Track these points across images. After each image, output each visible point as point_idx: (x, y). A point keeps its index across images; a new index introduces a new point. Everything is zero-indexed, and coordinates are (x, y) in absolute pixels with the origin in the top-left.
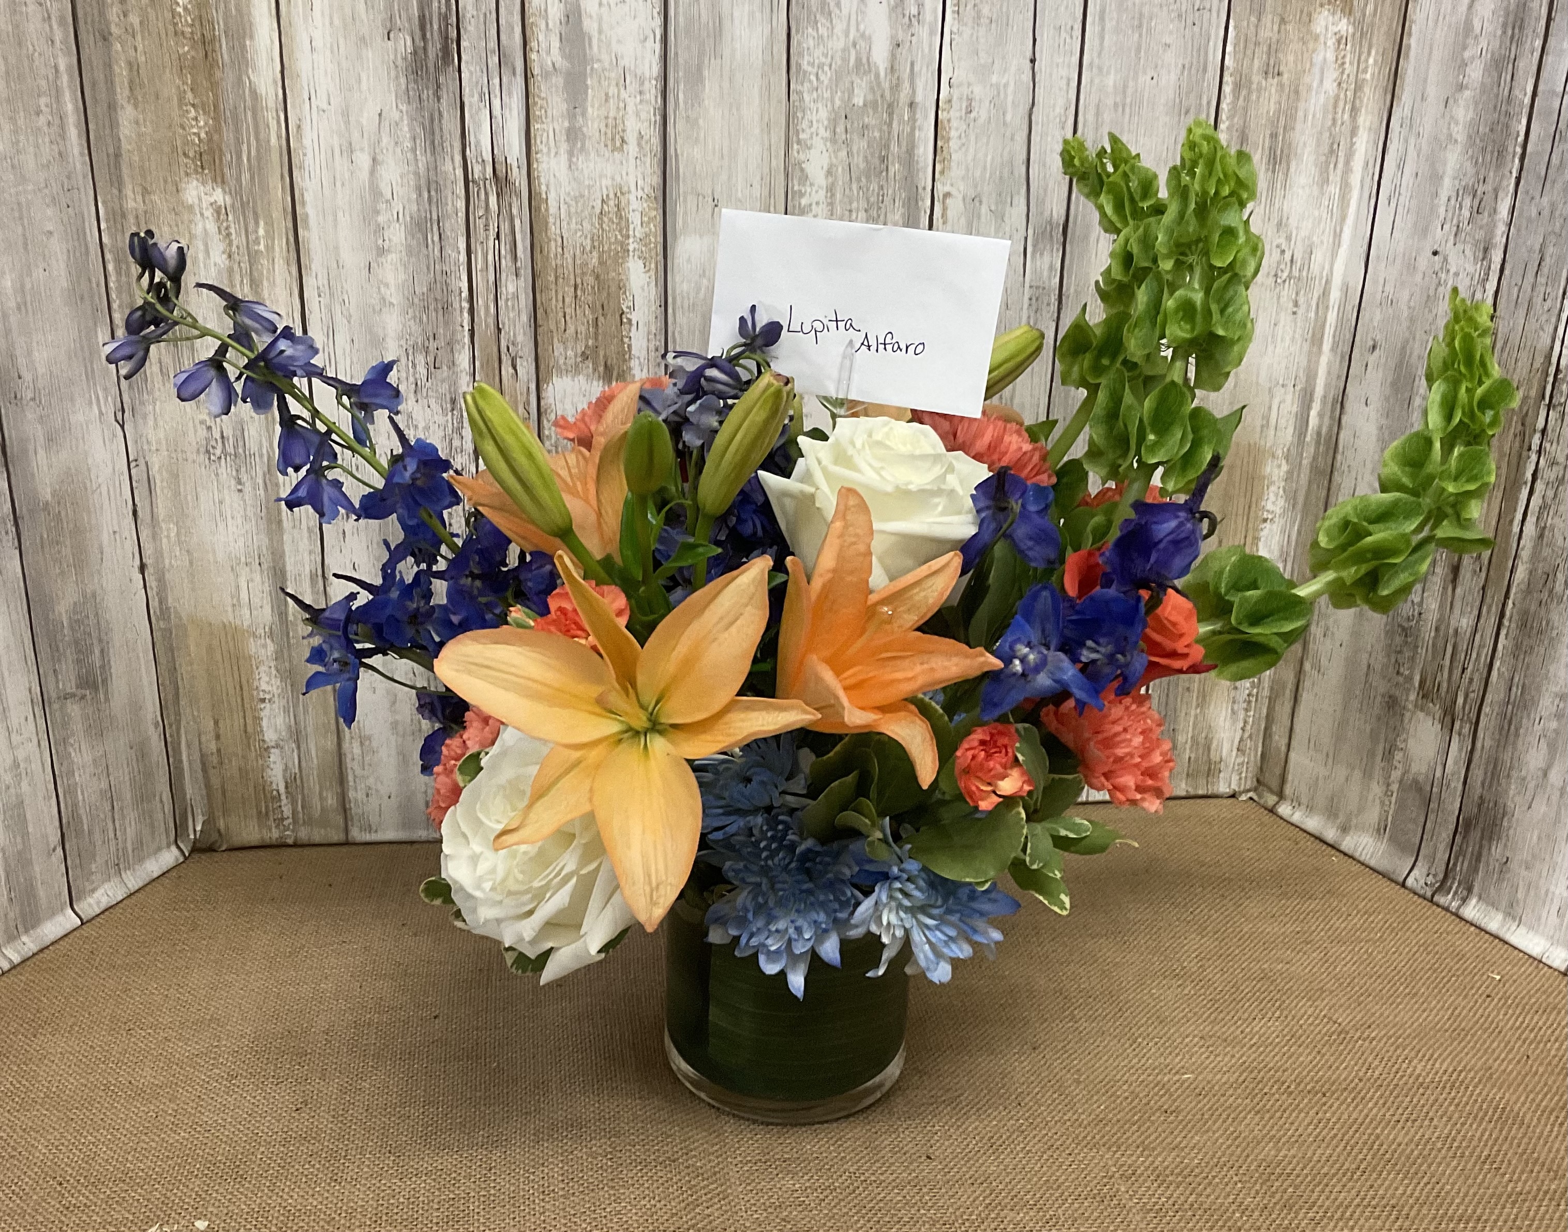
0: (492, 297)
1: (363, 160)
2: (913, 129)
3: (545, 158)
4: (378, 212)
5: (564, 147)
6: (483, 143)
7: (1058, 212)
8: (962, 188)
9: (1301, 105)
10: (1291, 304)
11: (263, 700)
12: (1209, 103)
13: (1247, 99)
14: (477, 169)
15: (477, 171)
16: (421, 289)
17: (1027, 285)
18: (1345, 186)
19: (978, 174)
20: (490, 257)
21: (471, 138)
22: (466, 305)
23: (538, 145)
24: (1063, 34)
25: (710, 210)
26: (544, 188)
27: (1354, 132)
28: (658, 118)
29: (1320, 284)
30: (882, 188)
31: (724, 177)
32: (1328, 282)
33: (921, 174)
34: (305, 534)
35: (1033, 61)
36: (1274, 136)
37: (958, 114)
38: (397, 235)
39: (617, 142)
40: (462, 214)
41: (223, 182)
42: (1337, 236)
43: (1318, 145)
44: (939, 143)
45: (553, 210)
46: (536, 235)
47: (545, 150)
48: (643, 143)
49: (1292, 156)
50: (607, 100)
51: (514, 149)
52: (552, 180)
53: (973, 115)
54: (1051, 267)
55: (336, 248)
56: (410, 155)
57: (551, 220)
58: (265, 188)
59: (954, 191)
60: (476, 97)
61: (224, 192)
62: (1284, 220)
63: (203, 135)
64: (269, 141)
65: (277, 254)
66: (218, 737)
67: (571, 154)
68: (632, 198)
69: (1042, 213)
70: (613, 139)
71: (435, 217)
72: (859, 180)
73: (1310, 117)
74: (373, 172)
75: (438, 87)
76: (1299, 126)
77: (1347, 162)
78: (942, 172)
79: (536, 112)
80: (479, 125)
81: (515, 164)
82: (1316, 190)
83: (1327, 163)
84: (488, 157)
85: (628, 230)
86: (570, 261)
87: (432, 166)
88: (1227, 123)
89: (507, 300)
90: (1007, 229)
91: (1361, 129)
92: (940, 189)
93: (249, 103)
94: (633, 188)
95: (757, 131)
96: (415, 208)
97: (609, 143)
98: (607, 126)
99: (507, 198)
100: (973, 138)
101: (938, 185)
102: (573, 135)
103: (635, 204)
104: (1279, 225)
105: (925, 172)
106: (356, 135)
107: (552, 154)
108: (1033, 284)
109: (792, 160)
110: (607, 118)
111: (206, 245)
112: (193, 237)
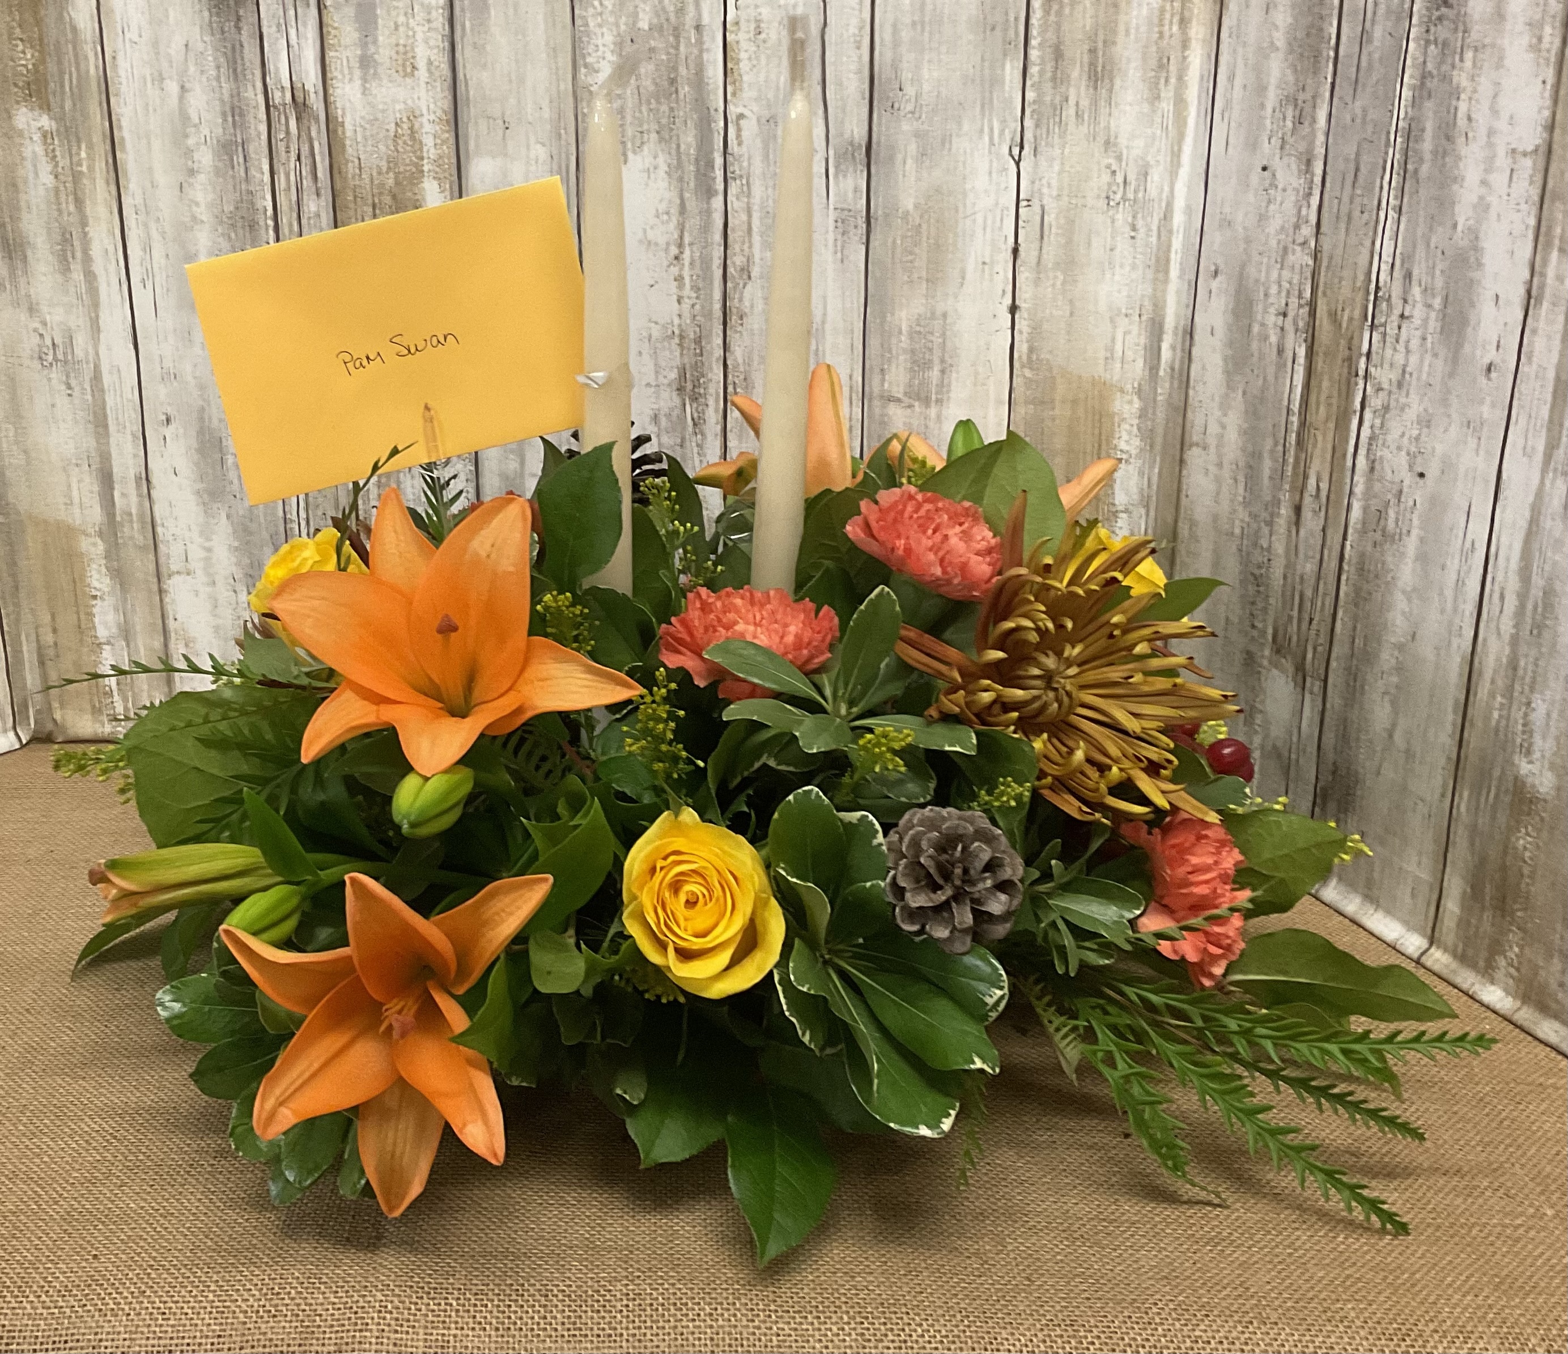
0: (295, 215)
1: (172, 87)
2: (701, 51)
3: (340, 85)
4: (186, 136)
5: (357, 73)
6: (281, 70)
7: (859, 133)
8: (755, 109)
9: (1122, 18)
10: (1127, 229)
11: (95, 597)
12: (1016, 19)
13: (1059, 13)
14: (277, 95)
15: (277, 97)
16: (229, 208)
17: (831, 207)
18: (1180, 101)
19: (771, 95)
20: (292, 178)
21: (270, 66)
22: (271, 223)
23: (334, 72)
25: (500, 132)
26: (340, 112)
27: (1185, 44)
28: (446, 44)
29: (1160, 207)
30: (672, 109)
31: (512, 101)
32: (1169, 205)
33: (712, 97)
34: (130, 437)
36: (1093, 51)
37: (747, 36)
38: (205, 158)
39: (408, 68)
40: (264, 136)
41: (49, 109)
42: (1176, 155)
43: (1145, 58)
44: (730, 65)
45: (349, 134)
46: (334, 155)
47: (340, 77)
48: (433, 68)
49: (1115, 72)
50: (397, 28)
51: (311, 77)
52: (348, 105)
53: (763, 36)
54: (856, 190)
55: (150, 169)
56: (215, 83)
57: (348, 142)
58: (86, 116)
59: (746, 112)
60: (274, 29)
61: (51, 118)
62: (1112, 140)
63: (30, 67)
64: (88, 71)
65: (98, 175)
66: (55, 631)
67: (364, 80)
68: (424, 120)
69: (842, 135)
70: (404, 65)
71: (239, 140)
72: (649, 103)
73: (1133, 31)
74: (181, 98)
75: (239, 19)
76: (1121, 38)
77: (1180, 78)
78: (734, 94)
79: (330, 41)
80: (277, 54)
81: (312, 90)
82: (1146, 108)
83: (1158, 78)
84: (287, 84)
85: (422, 151)
86: (367, 181)
87: (235, 92)
88: (1039, 39)
89: (309, 218)
91: (1193, 41)
92: (733, 110)
93: (70, 36)
94: (425, 112)
95: (544, 56)
96: (221, 130)
97: (400, 69)
98: (397, 53)
99: (305, 121)
100: (763, 61)
101: (731, 108)
102: (366, 62)
103: (428, 128)
104: (1107, 142)
105: (716, 94)
106: (165, 65)
107: (346, 80)
108: (839, 206)
109: (580, 84)
110: (397, 45)
111: (35, 166)
112: (23, 159)
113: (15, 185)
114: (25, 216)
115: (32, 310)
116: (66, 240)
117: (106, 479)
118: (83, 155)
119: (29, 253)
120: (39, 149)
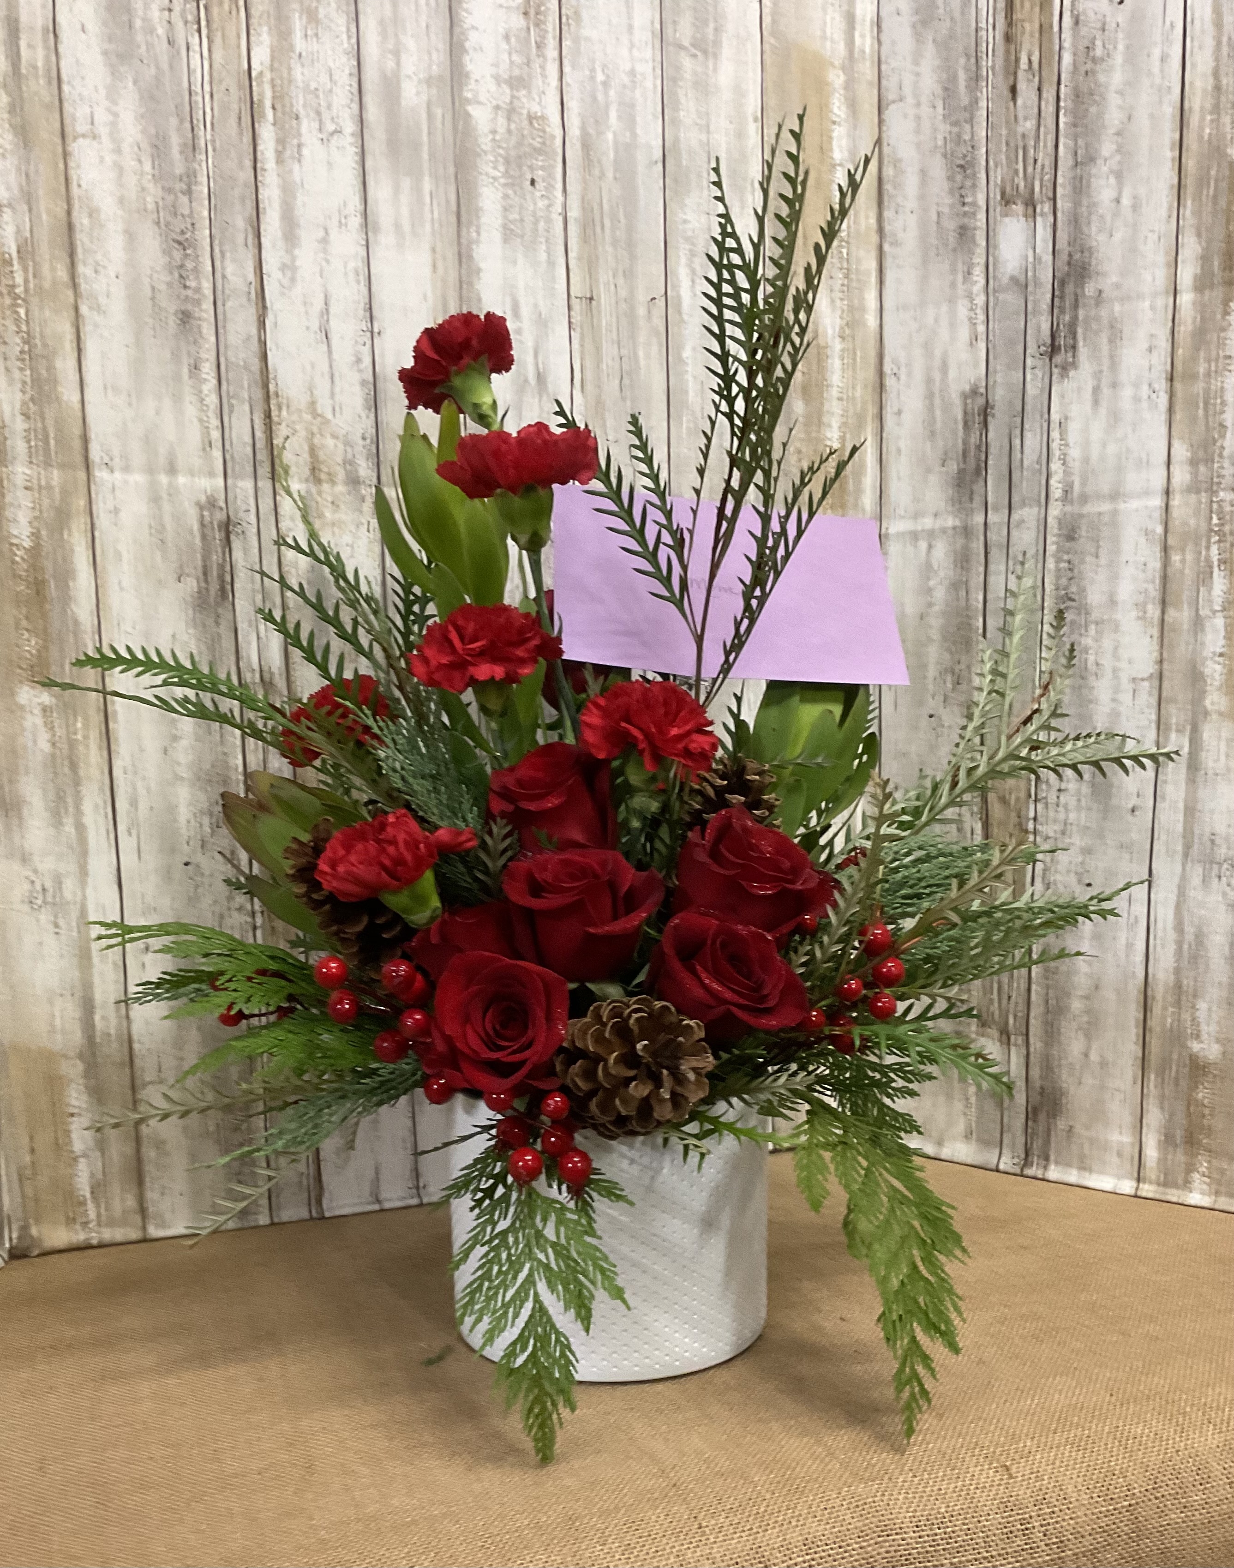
6: (252, 657)
11: (71, 1114)
14: (248, 674)
15: (248, 676)
16: (206, 766)
21: (243, 653)
34: (111, 967)
55: (139, 737)
61: (51, 695)
63: (34, 652)
65: (92, 743)
66: (32, 1151)
75: (218, 616)
80: (249, 643)
81: (277, 673)
84: (256, 666)
93: (71, 628)
111: (34, 735)
112: (23, 729)
113: (14, 752)
114: (23, 779)
115: (25, 859)
116: (60, 798)
117: (88, 1006)
118: (79, 725)
119: (25, 811)
120: (39, 721)
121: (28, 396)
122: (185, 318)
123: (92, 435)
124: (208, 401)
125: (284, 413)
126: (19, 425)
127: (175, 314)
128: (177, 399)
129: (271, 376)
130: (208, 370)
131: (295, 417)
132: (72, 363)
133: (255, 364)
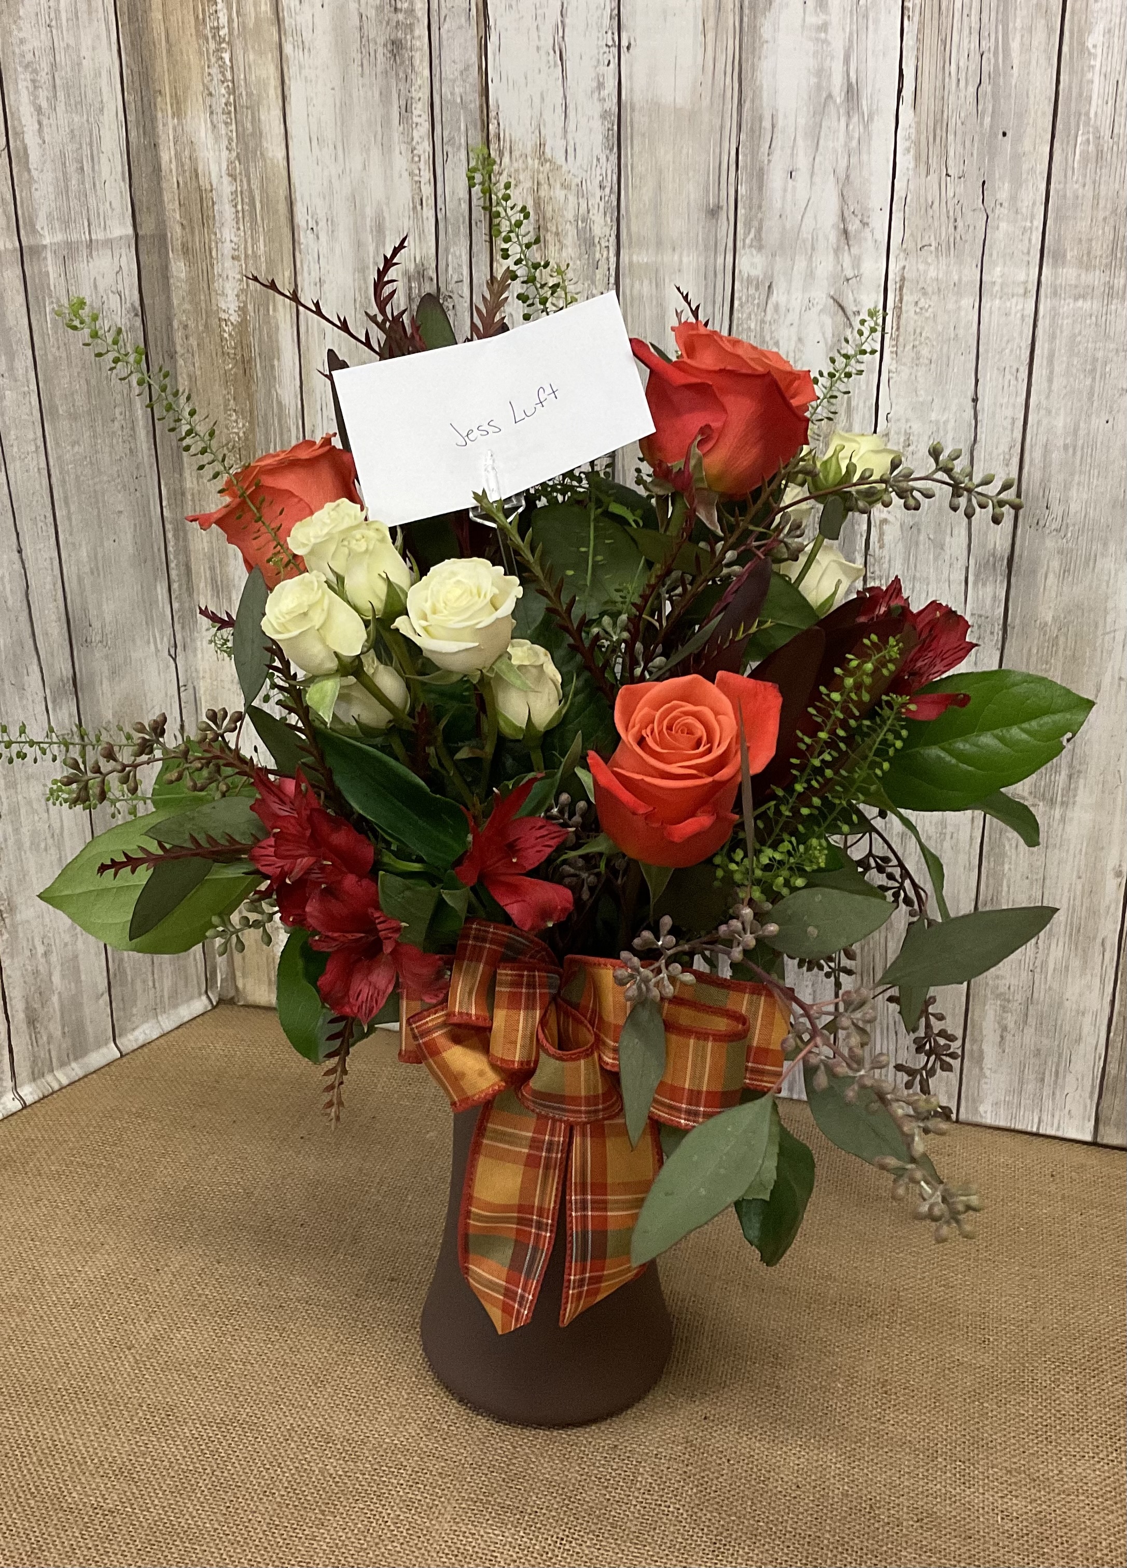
24: (1008, 376)
35: (975, 400)
90: (947, 558)
121: (234, 154)
122: (396, 47)
123: (297, 196)
124: (419, 150)
125: (506, 159)
126: (226, 188)
127: (385, 45)
128: (386, 149)
129: (492, 114)
130: (420, 111)
131: (518, 164)
132: (277, 112)
133: (474, 101)
